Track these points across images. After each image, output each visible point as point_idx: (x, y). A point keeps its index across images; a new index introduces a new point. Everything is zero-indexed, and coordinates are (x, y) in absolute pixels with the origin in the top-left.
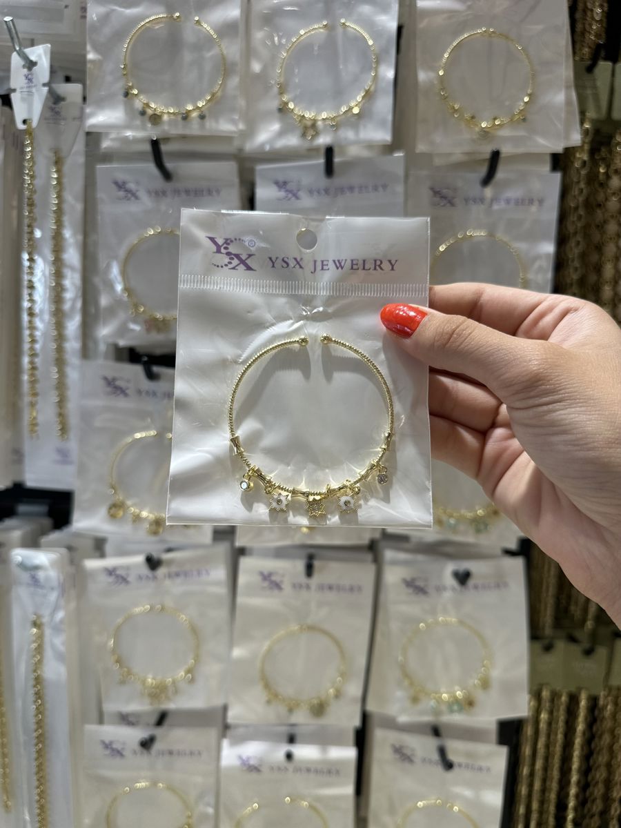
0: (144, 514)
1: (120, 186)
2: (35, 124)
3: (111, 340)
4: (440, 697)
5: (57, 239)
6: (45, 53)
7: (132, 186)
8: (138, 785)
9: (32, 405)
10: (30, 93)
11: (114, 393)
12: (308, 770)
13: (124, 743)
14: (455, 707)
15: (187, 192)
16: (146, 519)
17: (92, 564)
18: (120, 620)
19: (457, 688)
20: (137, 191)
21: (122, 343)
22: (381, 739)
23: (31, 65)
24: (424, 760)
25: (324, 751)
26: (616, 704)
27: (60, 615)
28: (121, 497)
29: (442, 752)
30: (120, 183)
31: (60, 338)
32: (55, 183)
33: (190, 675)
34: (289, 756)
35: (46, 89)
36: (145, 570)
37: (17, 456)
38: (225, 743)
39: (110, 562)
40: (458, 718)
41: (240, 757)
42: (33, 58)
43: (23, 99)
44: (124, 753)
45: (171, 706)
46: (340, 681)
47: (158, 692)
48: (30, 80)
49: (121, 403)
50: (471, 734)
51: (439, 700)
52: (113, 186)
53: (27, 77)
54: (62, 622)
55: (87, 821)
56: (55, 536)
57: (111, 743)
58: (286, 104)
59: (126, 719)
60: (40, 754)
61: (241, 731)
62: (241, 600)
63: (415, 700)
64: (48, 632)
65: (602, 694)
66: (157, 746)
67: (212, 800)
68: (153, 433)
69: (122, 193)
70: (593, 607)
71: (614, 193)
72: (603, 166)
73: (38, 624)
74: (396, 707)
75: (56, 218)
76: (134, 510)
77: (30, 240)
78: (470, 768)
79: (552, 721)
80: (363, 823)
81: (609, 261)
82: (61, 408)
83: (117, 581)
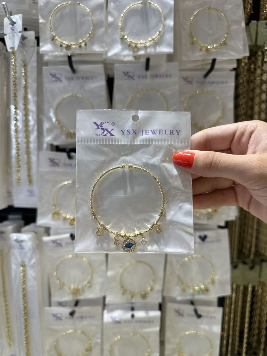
0: (68, 216)
1: (53, 76)
2: (16, 49)
3: (50, 143)
4: (195, 288)
5: (26, 99)
6: (20, 18)
7: (58, 76)
8: (68, 331)
9: (18, 171)
10: (13, 36)
11: (54, 165)
12: (141, 321)
13: (62, 314)
14: (201, 292)
15: (83, 78)
16: (69, 218)
17: (46, 239)
18: (58, 262)
19: (201, 284)
20: (61, 78)
21: (55, 143)
22: (170, 307)
23: (13, 23)
24: (188, 315)
25: (147, 313)
26: (262, 290)
27: (33, 261)
28: (57, 209)
29: (196, 311)
30: (54, 75)
31: (28, 142)
32: (24, 75)
33: (89, 284)
34: (133, 316)
35: (20, 34)
36: (70, 240)
37: (9, 194)
38: (105, 312)
39: (52, 238)
40: (202, 297)
41: (112, 318)
42: (14, 20)
43: (10, 38)
44: (62, 318)
45: (81, 297)
46: (153, 284)
47: (76, 292)
48: (13, 30)
49: (57, 169)
50: (207, 303)
51: (194, 290)
53: (11, 29)
54: (34, 263)
55: (47, 348)
56: (27, 228)
57: (56, 314)
59: (61, 304)
60: (26, 320)
61: (111, 307)
63: (184, 290)
64: (28, 268)
65: (257, 285)
66: (76, 315)
67: (99, 336)
68: (70, 182)
69: (54, 79)
70: (253, 249)
71: (258, 76)
72: (253, 65)
73: (23, 266)
74: (176, 293)
75: (24, 90)
76: (64, 215)
77: (15, 100)
78: (207, 317)
79: (237, 298)
80: (162, 343)
81: (256, 105)
82: (29, 172)
83: (57, 246)
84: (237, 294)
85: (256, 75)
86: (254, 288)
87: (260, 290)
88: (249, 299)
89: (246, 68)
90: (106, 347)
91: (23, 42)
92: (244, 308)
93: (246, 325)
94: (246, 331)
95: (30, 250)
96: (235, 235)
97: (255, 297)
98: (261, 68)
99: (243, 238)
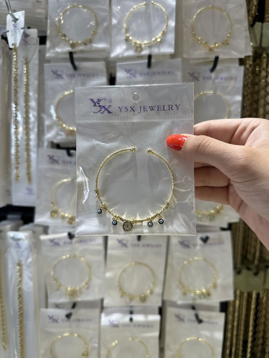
0: (66, 215)
1: (55, 73)
2: (18, 45)
3: (50, 140)
4: (196, 292)
5: (27, 96)
6: (22, 15)
7: (59, 73)
8: (65, 334)
9: (17, 168)
10: (15, 32)
11: (53, 162)
12: (139, 326)
13: (58, 316)
14: (202, 296)
15: (84, 75)
16: (67, 217)
17: (43, 237)
18: (56, 262)
19: (202, 288)
20: (62, 75)
21: (56, 141)
22: (170, 311)
23: (16, 20)
24: (189, 320)
25: (146, 317)
26: (267, 297)
27: (30, 260)
28: (55, 208)
29: (197, 316)
30: (55, 71)
31: (28, 140)
32: (26, 72)
33: (87, 286)
34: (131, 320)
35: (22, 30)
36: (68, 240)
37: (8, 193)
38: (103, 315)
39: (50, 236)
40: (204, 302)
41: (109, 321)
42: (17, 17)
43: (12, 35)
44: (58, 321)
45: (79, 299)
46: (152, 286)
47: (73, 293)
48: (15, 27)
49: (56, 167)
50: (209, 308)
51: (195, 293)
52: (52, 73)
53: (14, 25)
54: (30, 263)
55: (42, 352)
56: (26, 227)
57: (52, 316)
58: (128, 37)
59: (57, 306)
60: (21, 322)
61: (109, 310)
62: (109, 252)
63: (185, 294)
64: (24, 267)
65: (261, 292)
66: (73, 317)
67: (96, 340)
68: (70, 180)
69: (55, 76)
70: (258, 254)
71: (263, 78)
72: (258, 67)
73: (20, 264)
74: (177, 297)
75: (26, 87)
76: (62, 214)
77: (15, 96)
78: (209, 322)
79: (240, 305)
80: (162, 350)
81: (261, 107)
82: (28, 170)
83: (55, 245)
84: (241, 302)
85: (261, 77)
86: (258, 295)
87: (264, 298)
88: (253, 306)
89: (250, 69)
90: (103, 352)
91: (25, 40)
92: (247, 316)
93: (250, 334)
94: (250, 340)
95: (26, 249)
96: (239, 239)
97: (260, 305)
98: (266, 69)
99: (248, 244)
